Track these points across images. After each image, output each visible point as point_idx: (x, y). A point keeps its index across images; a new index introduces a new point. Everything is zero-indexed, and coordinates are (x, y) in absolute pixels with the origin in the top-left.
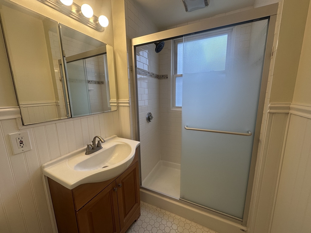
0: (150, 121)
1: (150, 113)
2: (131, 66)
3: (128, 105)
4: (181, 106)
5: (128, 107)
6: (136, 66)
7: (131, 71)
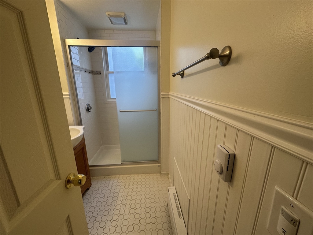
0: (89, 111)
1: (89, 104)
2: (67, 63)
3: (68, 97)
4: (115, 98)
5: (69, 99)
6: (72, 63)
7: (68, 67)
